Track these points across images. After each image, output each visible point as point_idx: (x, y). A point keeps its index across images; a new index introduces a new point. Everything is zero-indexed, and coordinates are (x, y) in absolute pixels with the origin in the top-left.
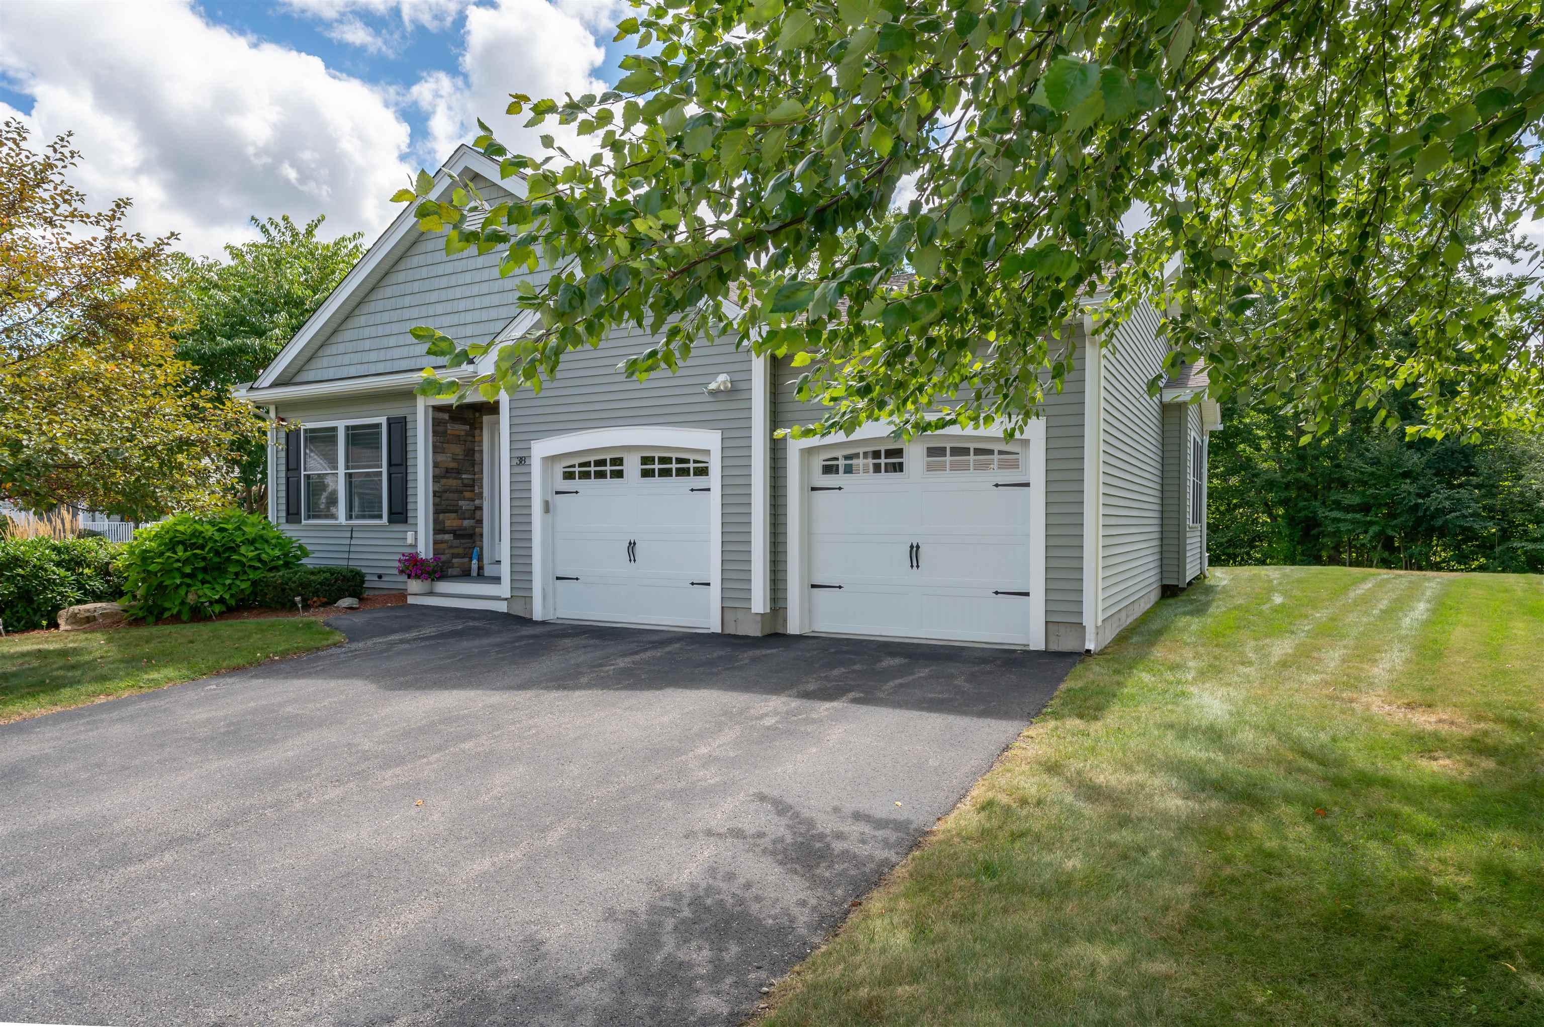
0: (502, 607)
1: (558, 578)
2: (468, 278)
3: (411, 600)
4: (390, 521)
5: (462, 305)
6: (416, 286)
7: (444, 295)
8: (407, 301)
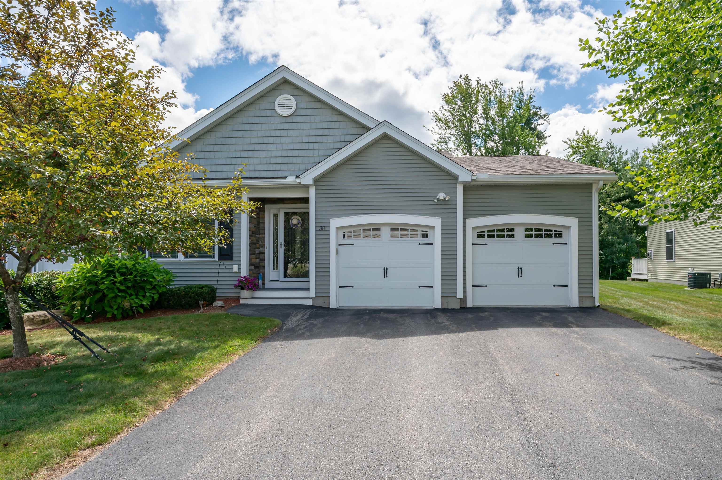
0: (309, 302)
1: (340, 287)
2: (278, 133)
3: (242, 302)
4: (220, 259)
5: (274, 147)
6: (240, 134)
7: (260, 141)
8: (234, 141)
